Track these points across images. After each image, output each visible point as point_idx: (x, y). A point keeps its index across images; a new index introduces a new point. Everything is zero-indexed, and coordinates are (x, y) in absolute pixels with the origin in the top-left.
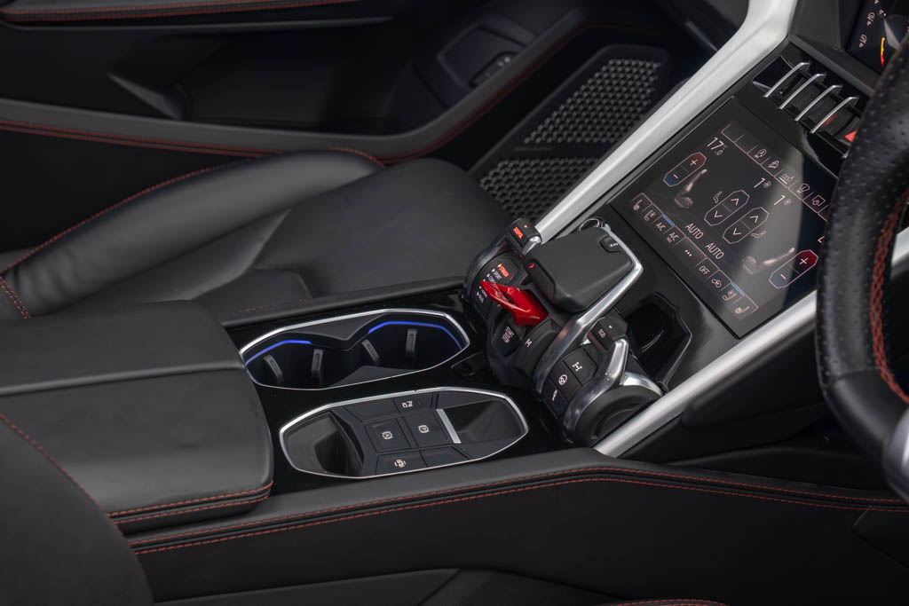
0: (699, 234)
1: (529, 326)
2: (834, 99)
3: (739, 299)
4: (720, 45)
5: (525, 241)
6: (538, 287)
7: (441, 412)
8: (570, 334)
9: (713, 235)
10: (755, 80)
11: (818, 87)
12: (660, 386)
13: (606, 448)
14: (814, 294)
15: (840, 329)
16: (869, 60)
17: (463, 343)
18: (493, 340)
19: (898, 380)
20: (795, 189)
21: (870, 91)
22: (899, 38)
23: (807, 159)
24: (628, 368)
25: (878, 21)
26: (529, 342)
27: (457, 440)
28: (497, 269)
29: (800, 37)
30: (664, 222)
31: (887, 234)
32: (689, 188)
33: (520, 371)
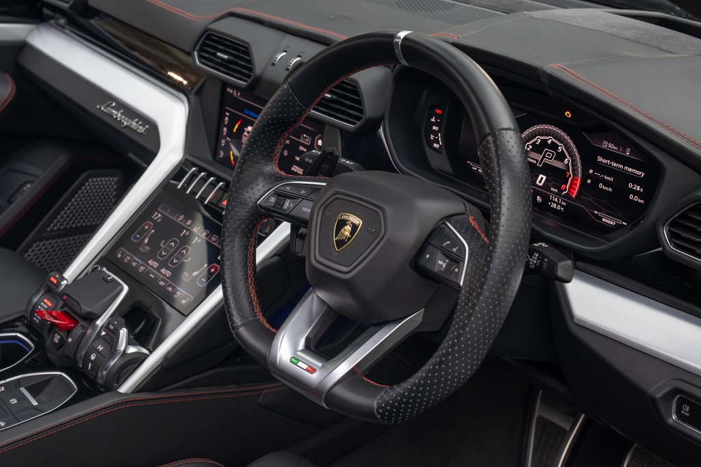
0: (156, 264)
1: (69, 331)
2: (213, 185)
3: (183, 296)
4: (149, 163)
5: (59, 284)
6: (70, 308)
7: (23, 390)
8: (94, 330)
9: (163, 264)
10: (172, 179)
11: (204, 180)
12: (148, 349)
13: (124, 389)
14: (221, 285)
15: (237, 302)
16: (226, 163)
17: (30, 348)
18: (48, 342)
19: (269, 322)
20: (201, 234)
21: (230, 179)
22: (239, 151)
23: (204, 216)
24: (129, 343)
25: (227, 143)
26: (70, 340)
27: (35, 403)
28: (45, 303)
29: (191, 155)
30: (136, 262)
31: (251, 249)
32: (146, 241)
33: (67, 357)
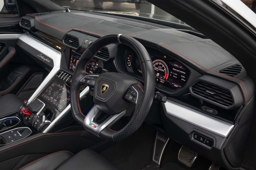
0: (52, 98)
1: (29, 116)
2: (68, 76)
3: (60, 107)
4: (51, 71)
5: (27, 104)
6: (30, 110)
7: (18, 132)
8: (36, 116)
9: (54, 98)
10: (57, 75)
11: (66, 75)
12: (51, 121)
13: (44, 132)
14: (70, 104)
15: (75, 108)
16: (72, 70)
17: (19, 121)
18: (24, 119)
19: (83, 114)
20: (65, 89)
21: (73, 75)
22: (75, 67)
23: (66, 85)
24: (46, 120)
25: (72, 65)
26: (30, 119)
27: (21, 135)
28: (23, 109)
29: (62, 68)
30: (47, 97)
31: (79, 94)
32: (50, 92)
33: (29, 123)
